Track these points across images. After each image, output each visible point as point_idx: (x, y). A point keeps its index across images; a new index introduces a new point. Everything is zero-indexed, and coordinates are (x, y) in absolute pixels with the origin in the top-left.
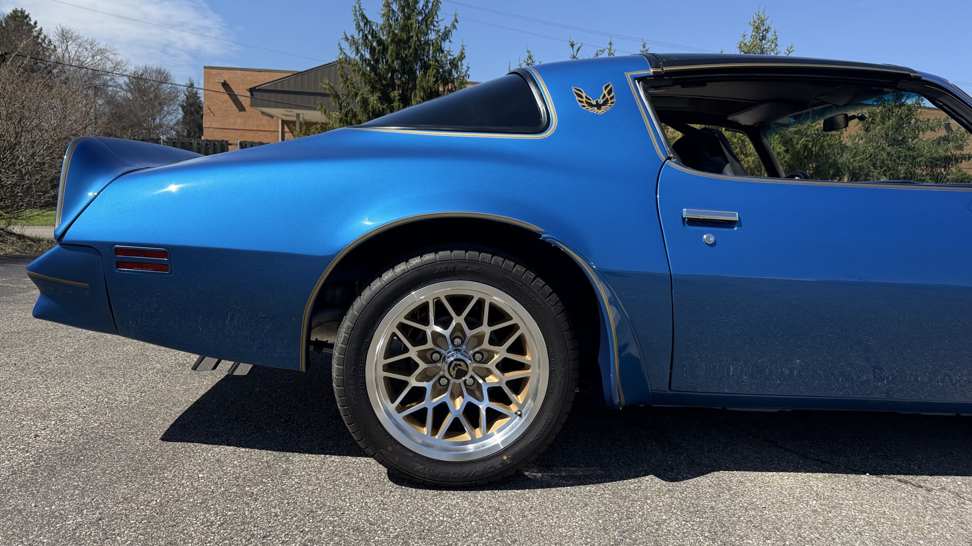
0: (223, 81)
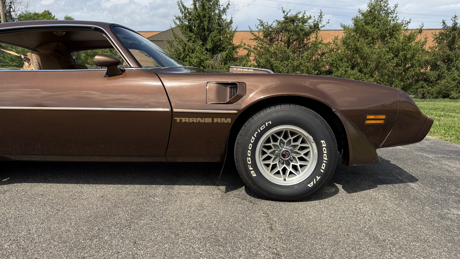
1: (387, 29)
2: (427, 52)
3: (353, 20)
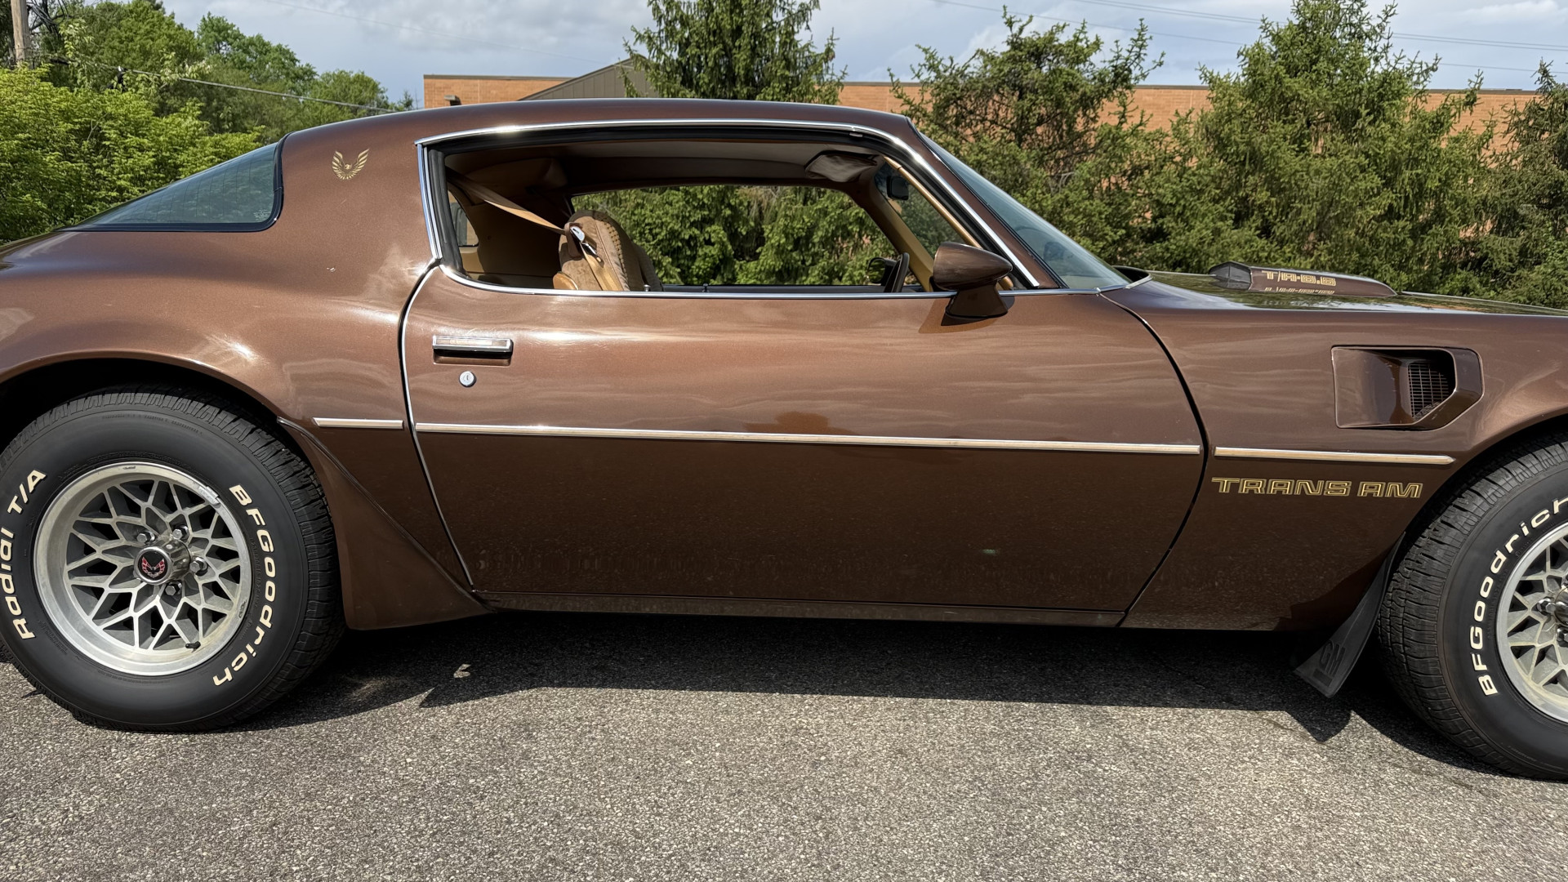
0: (453, 99)
1: (1361, 90)
3: (1242, 57)
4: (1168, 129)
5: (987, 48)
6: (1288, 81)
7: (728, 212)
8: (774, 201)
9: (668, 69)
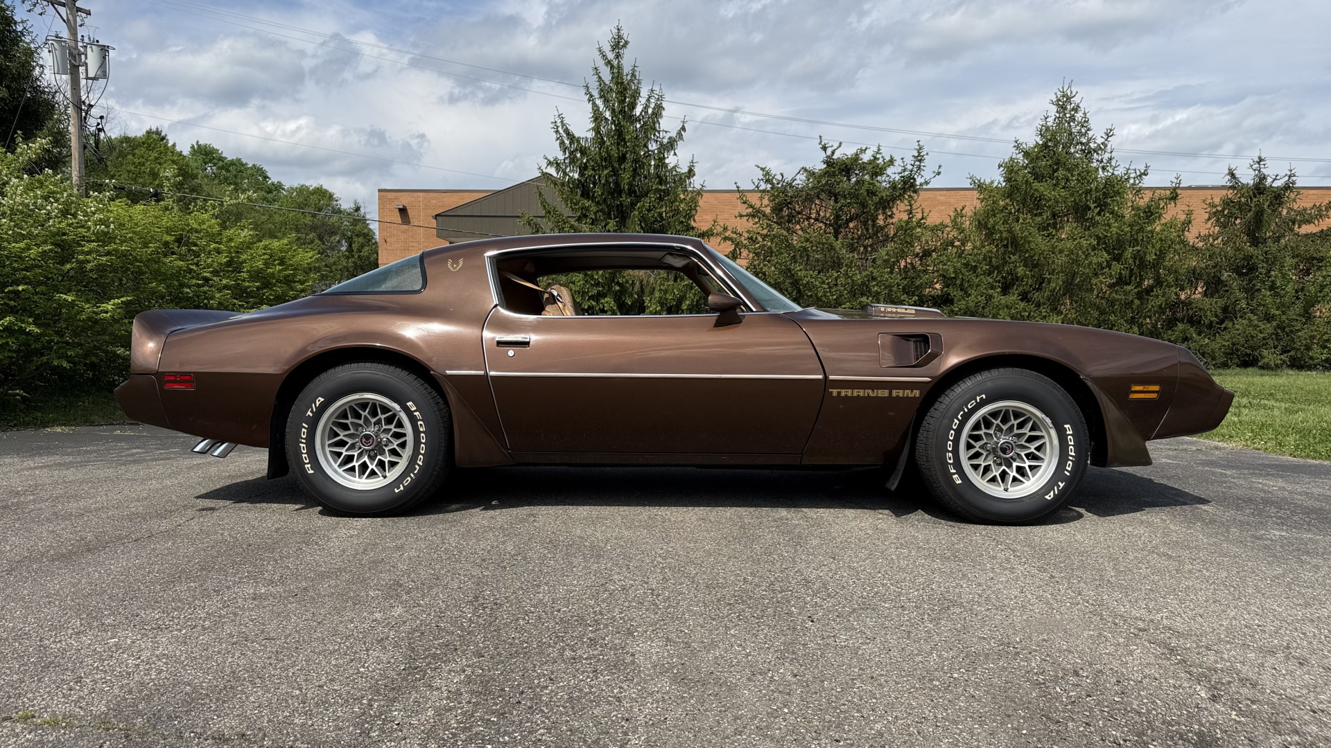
0: (401, 207)
1: (1091, 190)
2: (1194, 248)
3: (1002, 169)
4: (947, 221)
5: (809, 166)
6: (1036, 185)
7: (618, 288)
8: (652, 280)
9: (571, 186)
